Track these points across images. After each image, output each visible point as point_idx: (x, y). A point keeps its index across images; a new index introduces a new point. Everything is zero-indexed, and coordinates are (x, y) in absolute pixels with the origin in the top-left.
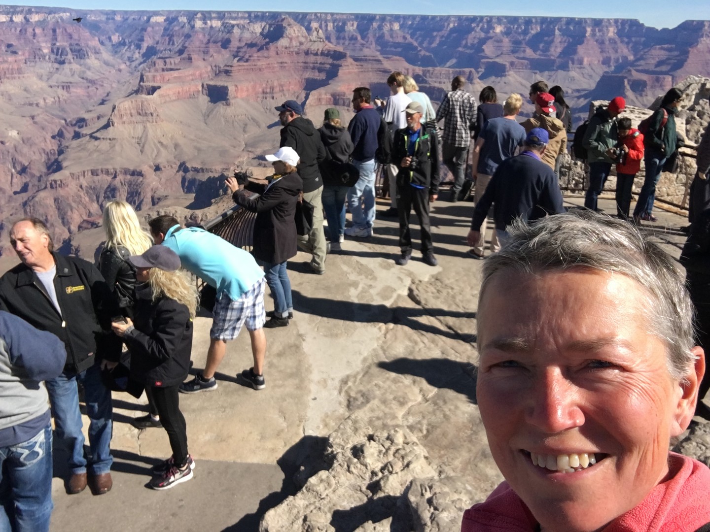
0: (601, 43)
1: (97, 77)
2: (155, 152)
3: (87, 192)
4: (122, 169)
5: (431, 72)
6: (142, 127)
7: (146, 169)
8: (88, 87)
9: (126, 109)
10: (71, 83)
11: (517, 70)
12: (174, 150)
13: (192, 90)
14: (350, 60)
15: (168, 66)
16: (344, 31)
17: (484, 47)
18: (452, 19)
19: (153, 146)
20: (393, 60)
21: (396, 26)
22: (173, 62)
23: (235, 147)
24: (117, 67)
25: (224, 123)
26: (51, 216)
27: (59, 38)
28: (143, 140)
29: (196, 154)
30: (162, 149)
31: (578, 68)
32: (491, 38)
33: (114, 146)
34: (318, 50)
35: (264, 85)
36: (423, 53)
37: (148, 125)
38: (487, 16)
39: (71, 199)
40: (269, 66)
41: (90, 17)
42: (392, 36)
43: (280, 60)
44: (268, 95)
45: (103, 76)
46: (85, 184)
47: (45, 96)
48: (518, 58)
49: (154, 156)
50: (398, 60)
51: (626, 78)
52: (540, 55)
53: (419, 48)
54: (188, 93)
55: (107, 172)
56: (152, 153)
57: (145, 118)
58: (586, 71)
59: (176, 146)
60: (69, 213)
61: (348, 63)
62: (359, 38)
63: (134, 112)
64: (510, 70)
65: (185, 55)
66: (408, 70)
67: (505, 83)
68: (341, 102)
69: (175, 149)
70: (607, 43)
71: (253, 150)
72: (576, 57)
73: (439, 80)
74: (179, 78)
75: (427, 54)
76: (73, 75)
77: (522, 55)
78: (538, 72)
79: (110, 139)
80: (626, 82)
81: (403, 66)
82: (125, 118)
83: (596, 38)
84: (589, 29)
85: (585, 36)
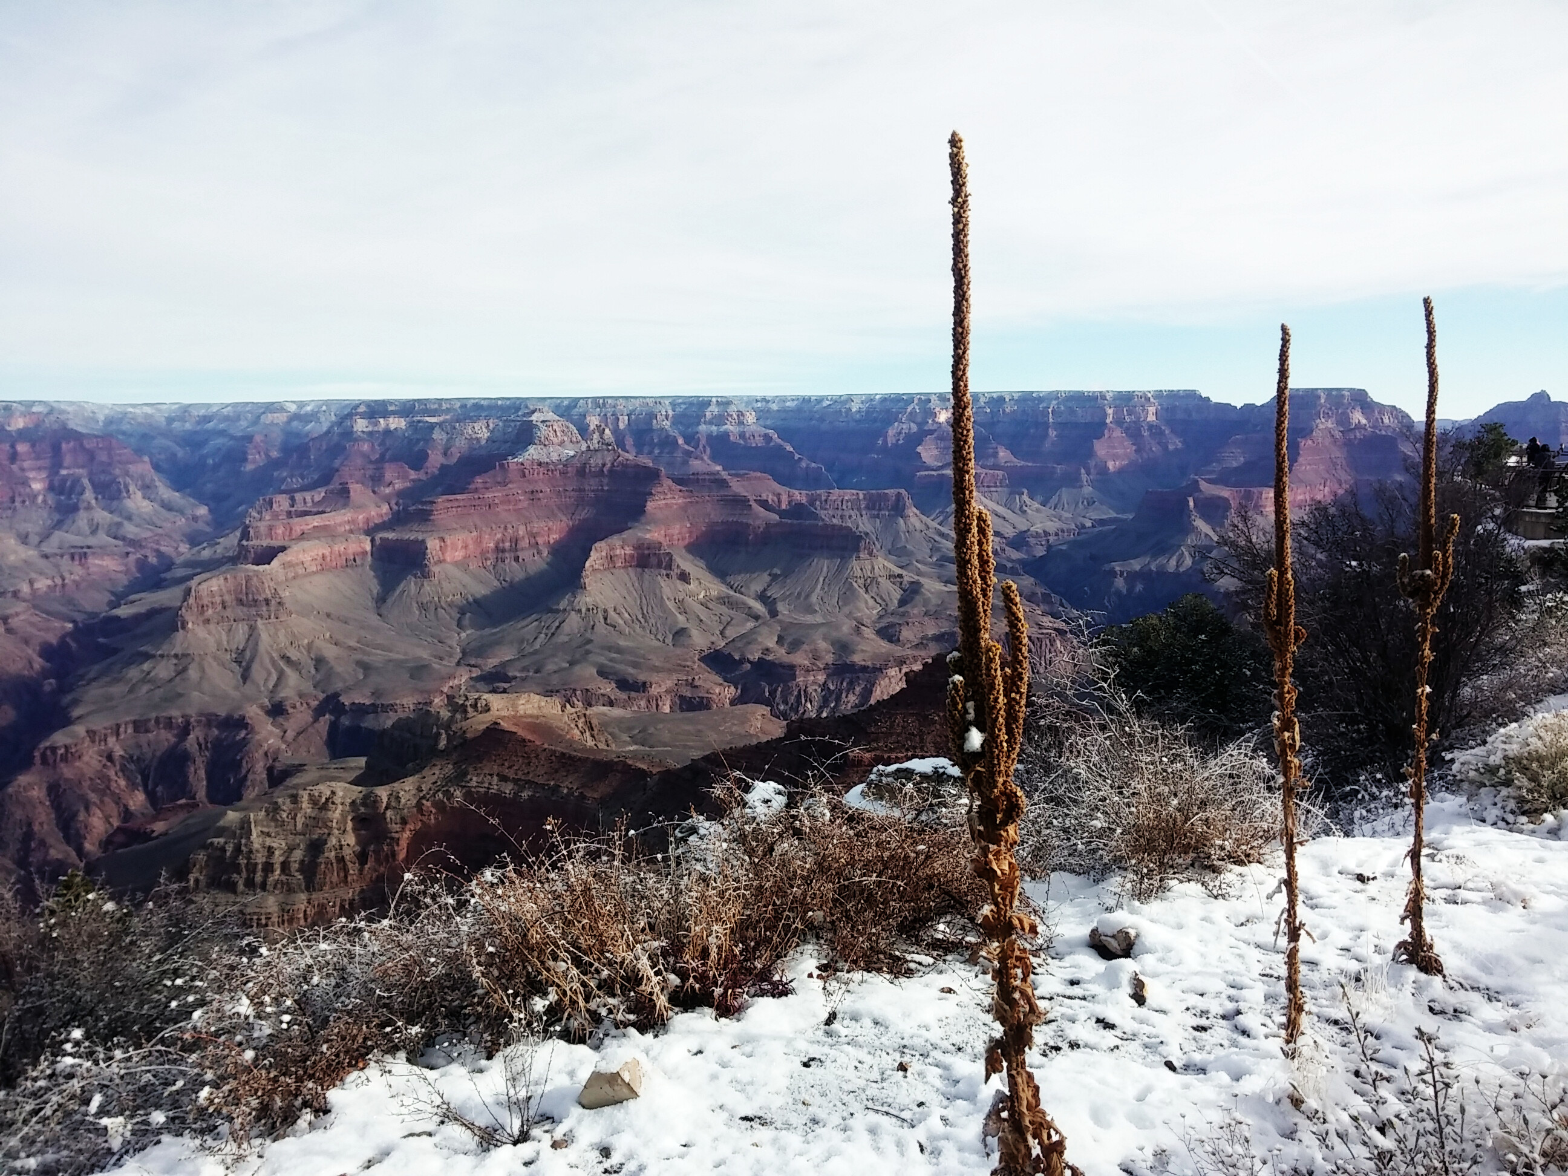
0: (1133, 435)
1: (148, 534)
2: (274, 677)
3: (123, 769)
4: (201, 715)
5: (823, 498)
6: (246, 628)
7: (253, 712)
8: (128, 554)
9: (212, 594)
10: (89, 547)
11: (988, 488)
12: (313, 671)
13: (350, 551)
14: (667, 483)
15: (300, 507)
16: (651, 429)
17: (919, 449)
19: (270, 667)
20: (749, 479)
21: (749, 418)
22: (308, 499)
23: (441, 659)
24: (189, 512)
25: (417, 612)
26: (41, 824)
27: (68, 460)
28: (248, 654)
29: (361, 677)
30: (288, 671)
31: (1098, 480)
32: (931, 432)
33: (185, 669)
34: (604, 465)
35: (499, 536)
36: (804, 464)
37: (260, 622)
38: (920, 394)
39: (86, 784)
40: (506, 500)
42: (742, 435)
43: (530, 488)
44: (507, 555)
45: (160, 531)
46: (118, 752)
47: (33, 575)
48: (984, 467)
49: (271, 684)
50: (759, 478)
51: (1190, 494)
52: (1026, 460)
53: (797, 456)
54: (344, 558)
55: (169, 723)
56: (266, 680)
57: (253, 611)
58: (1115, 486)
59: (319, 662)
60: (82, 816)
61: (665, 488)
62: (681, 441)
63: (229, 599)
65: (335, 485)
66: (779, 496)
68: (653, 560)
69: (317, 669)
70: (1146, 433)
71: (480, 661)
72: (1092, 463)
73: (840, 512)
74: (325, 528)
76: (94, 532)
77: (989, 461)
78: (1026, 491)
79: (176, 656)
80: (1191, 504)
81: (770, 489)
82: (210, 611)
83: (1126, 425)
84: (1109, 411)
85: (1105, 424)
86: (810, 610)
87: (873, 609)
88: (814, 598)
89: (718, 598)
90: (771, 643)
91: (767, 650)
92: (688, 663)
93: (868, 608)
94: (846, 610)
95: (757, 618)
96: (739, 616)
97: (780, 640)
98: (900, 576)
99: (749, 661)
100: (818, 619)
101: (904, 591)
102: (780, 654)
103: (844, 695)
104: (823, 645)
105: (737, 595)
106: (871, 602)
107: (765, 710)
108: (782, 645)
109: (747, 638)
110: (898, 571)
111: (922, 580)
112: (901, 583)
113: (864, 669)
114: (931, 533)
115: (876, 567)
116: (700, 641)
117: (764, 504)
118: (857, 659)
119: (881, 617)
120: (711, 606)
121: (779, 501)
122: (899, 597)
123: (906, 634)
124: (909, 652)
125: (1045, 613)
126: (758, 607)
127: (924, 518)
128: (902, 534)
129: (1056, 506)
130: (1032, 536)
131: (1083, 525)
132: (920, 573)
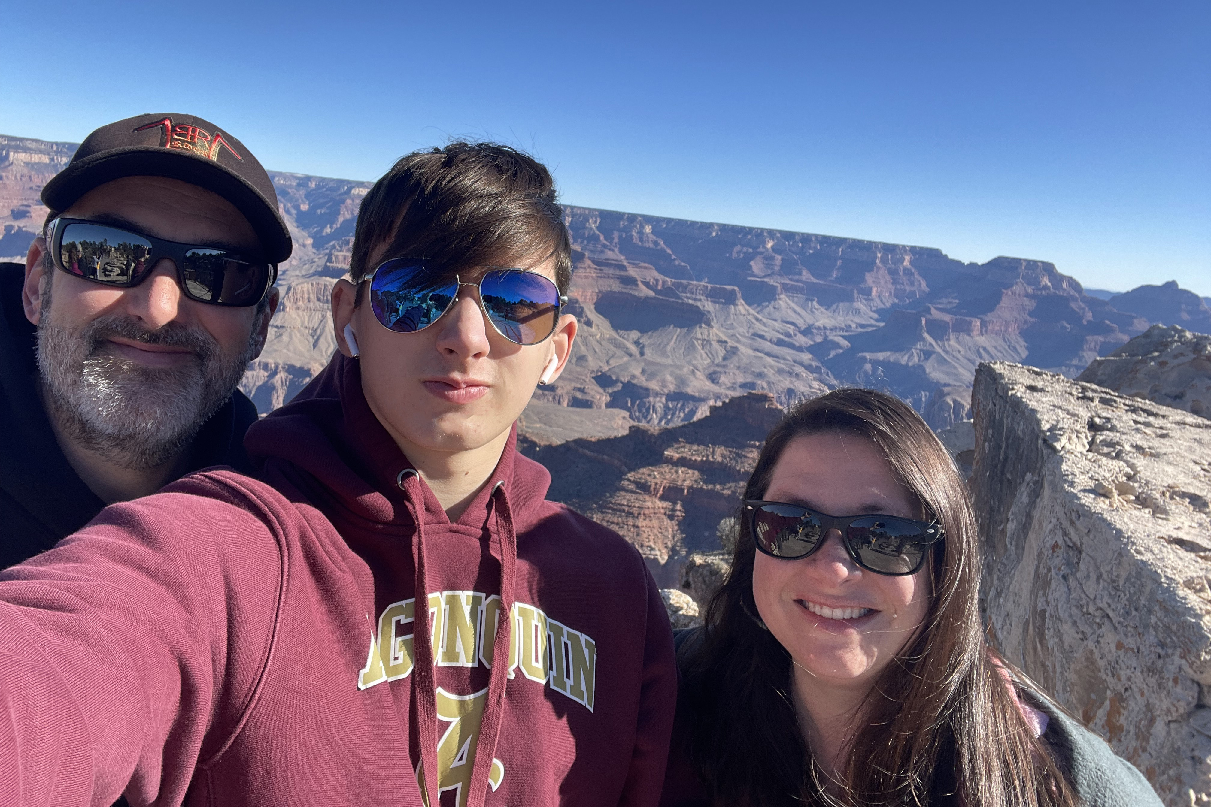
0: (893, 273)
4: (286, 364)
5: (685, 285)
6: (320, 316)
9: (303, 293)
11: (791, 295)
14: (588, 262)
16: (584, 228)
17: (752, 263)
18: (715, 227)
20: (640, 267)
21: (648, 229)
24: (301, 241)
28: (318, 332)
31: (865, 299)
32: (760, 254)
36: (677, 263)
38: (758, 228)
41: (279, 180)
42: (641, 239)
48: (792, 280)
50: (645, 268)
51: (923, 316)
52: (819, 280)
53: (673, 257)
56: (327, 349)
58: (875, 304)
61: (586, 266)
62: (602, 238)
63: (313, 297)
64: (782, 293)
66: (657, 280)
67: (775, 308)
70: (901, 273)
72: (863, 286)
73: (694, 296)
75: (683, 264)
77: (797, 277)
78: (816, 299)
79: (277, 327)
80: (924, 322)
81: (653, 275)
82: (301, 303)
83: (889, 266)
84: (879, 255)
85: (875, 263)
86: (664, 354)
87: (706, 360)
88: (669, 348)
89: (608, 339)
90: (637, 372)
91: (634, 377)
92: (583, 378)
93: (702, 360)
94: (688, 358)
95: (630, 355)
96: (619, 353)
97: (643, 372)
98: (726, 342)
99: (621, 382)
100: (669, 361)
101: (727, 351)
102: (641, 381)
103: (677, 412)
104: (669, 378)
105: (621, 339)
106: (704, 355)
107: (626, 414)
108: (644, 375)
109: (623, 367)
110: (724, 338)
111: (739, 346)
112: (725, 346)
113: (693, 398)
114: (750, 317)
115: (711, 334)
116: (593, 363)
117: (647, 284)
118: (689, 391)
119: (709, 367)
120: (603, 343)
121: (657, 284)
122: (723, 355)
123: (723, 379)
124: (723, 391)
125: (815, 379)
126: (633, 349)
127: (747, 307)
128: (732, 316)
129: (834, 311)
130: (816, 328)
131: (850, 326)
132: (738, 341)
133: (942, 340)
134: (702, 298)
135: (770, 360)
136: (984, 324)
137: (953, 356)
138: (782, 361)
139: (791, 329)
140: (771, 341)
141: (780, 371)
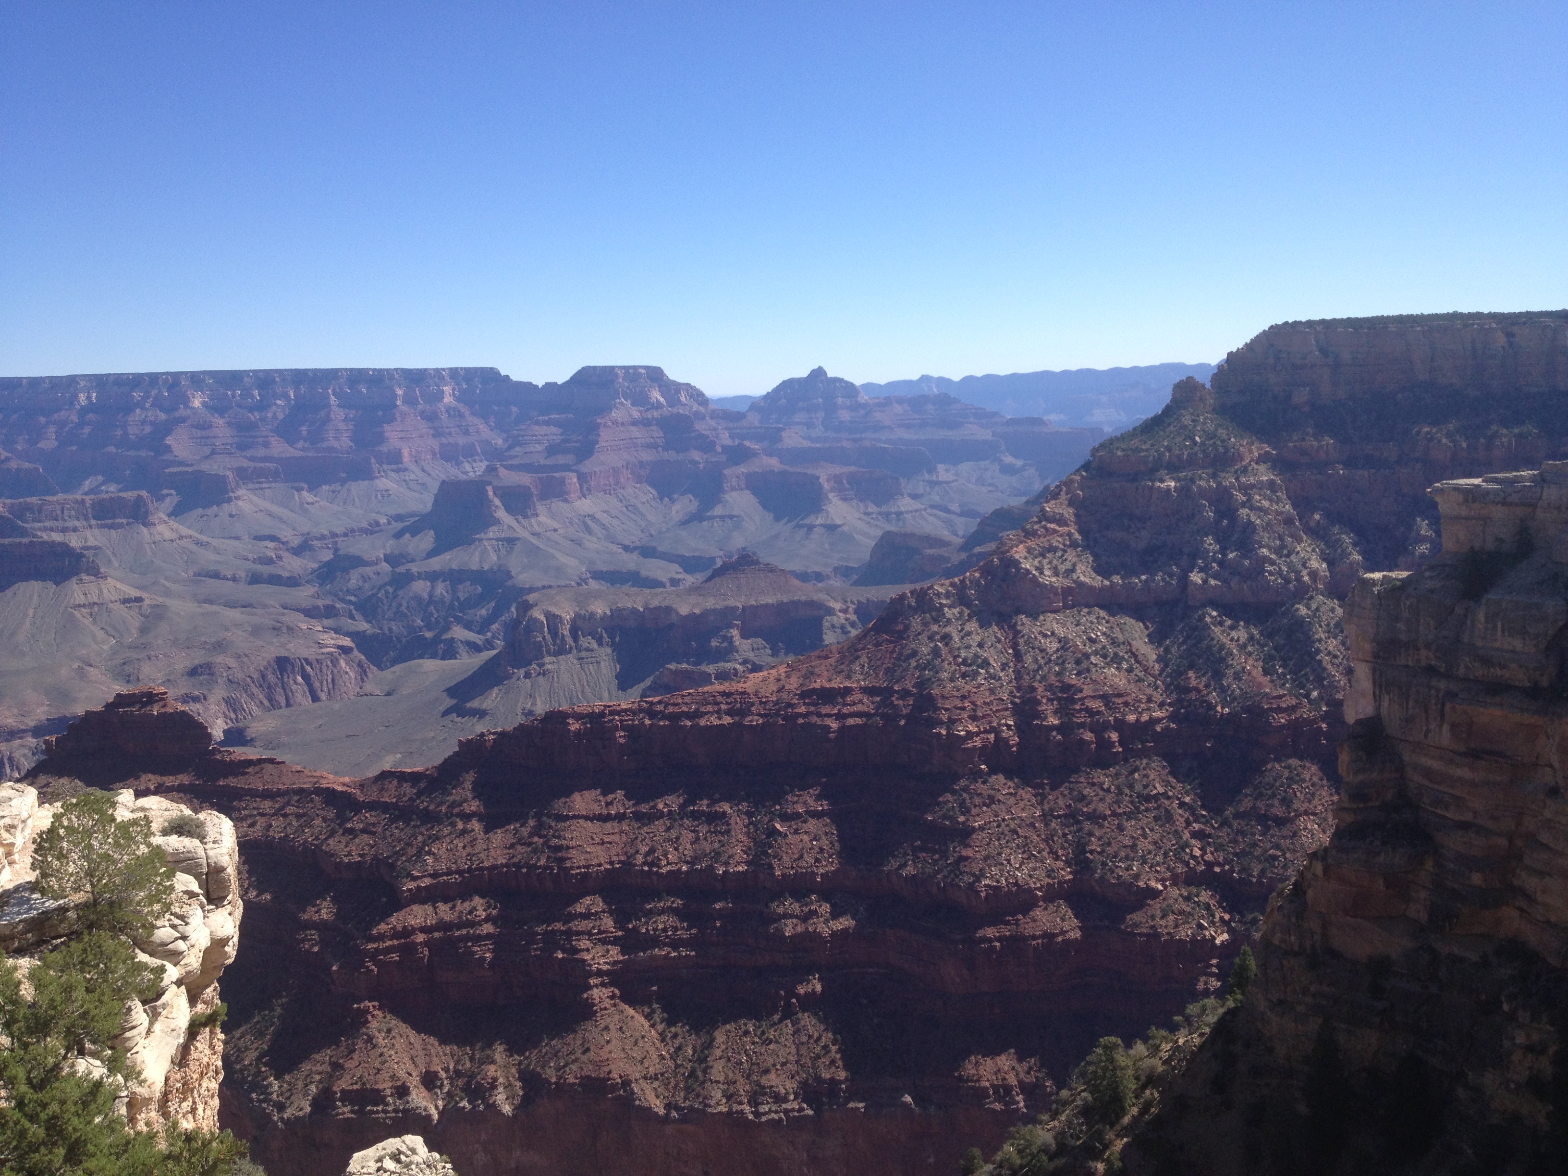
0: (431, 417)
11: (257, 486)
17: (169, 440)
18: (82, 384)
31: (393, 470)
32: (183, 420)
38: (167, 373)
48: (252, 459)
51: (490, 483)
52: (303, 449)
58: (413, 477)
64: (238, 486)
67: (231, 516)
70: (444, 417)
72: (384, 448)
73: (60, 524)
75: (27, 465)
77: (261, 452)
78: (305, 486)
80: (491, 493)
83: (420, 407)
84: (400, 392)
85: (396, 406)
86: (16, 652)
87: (104, 642)
88: (21, 637)
93: (97, 643)
94: (66, 647)
98: (139, 600)
100: (28, 662)
101: (146, 617)
104: (32, 696)
106: (101, 635)
110: (134, 593)
111: (169, 601)
112: (140, 607)
114: (185, 543)
115: (105, 591)
119: (114, 653)
122: (137, 625)
125: (327, 629)
127: (176, 525)
128: (147, 546)
129: (345, 503)
130: (317, 539)
131: (377, 524)
132: (167, 593)
133: (526, 517)
134: (77, 523)
135: (235, 614)
136: (582, 478)
137: (548, 539)
138: (260, 611)
139: (269, 549)
140: (234, 579)
141: (256, 631)
